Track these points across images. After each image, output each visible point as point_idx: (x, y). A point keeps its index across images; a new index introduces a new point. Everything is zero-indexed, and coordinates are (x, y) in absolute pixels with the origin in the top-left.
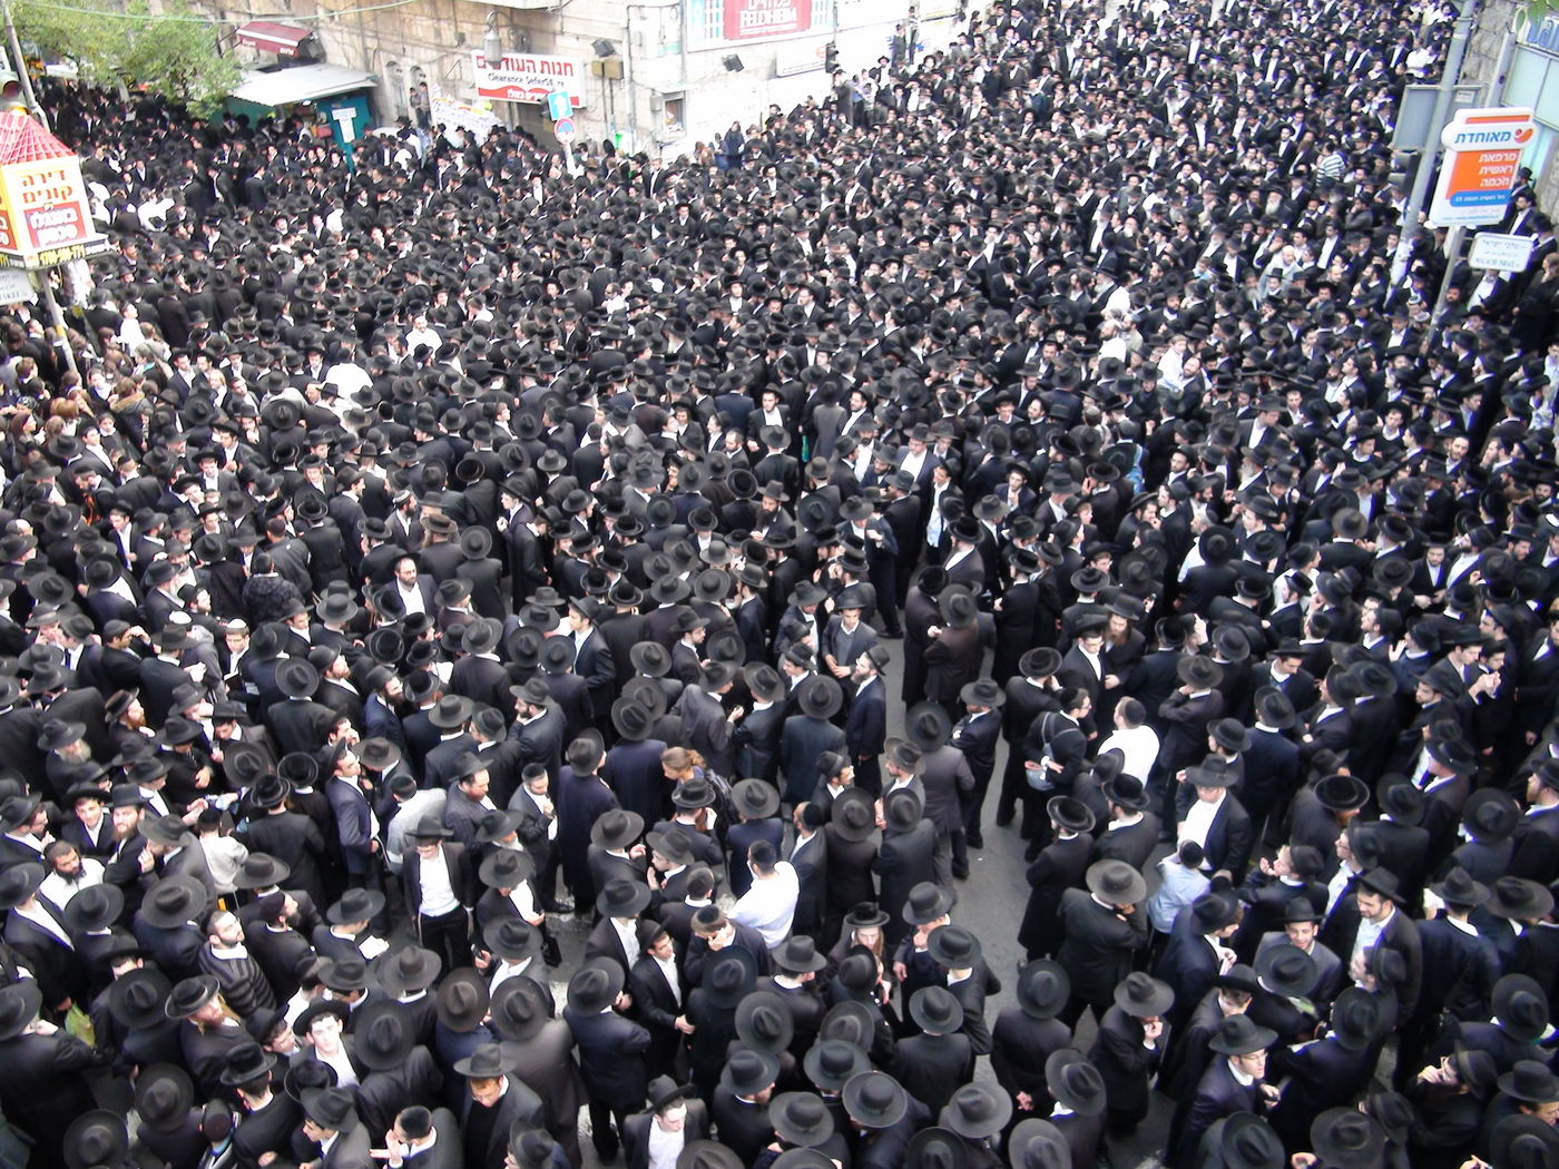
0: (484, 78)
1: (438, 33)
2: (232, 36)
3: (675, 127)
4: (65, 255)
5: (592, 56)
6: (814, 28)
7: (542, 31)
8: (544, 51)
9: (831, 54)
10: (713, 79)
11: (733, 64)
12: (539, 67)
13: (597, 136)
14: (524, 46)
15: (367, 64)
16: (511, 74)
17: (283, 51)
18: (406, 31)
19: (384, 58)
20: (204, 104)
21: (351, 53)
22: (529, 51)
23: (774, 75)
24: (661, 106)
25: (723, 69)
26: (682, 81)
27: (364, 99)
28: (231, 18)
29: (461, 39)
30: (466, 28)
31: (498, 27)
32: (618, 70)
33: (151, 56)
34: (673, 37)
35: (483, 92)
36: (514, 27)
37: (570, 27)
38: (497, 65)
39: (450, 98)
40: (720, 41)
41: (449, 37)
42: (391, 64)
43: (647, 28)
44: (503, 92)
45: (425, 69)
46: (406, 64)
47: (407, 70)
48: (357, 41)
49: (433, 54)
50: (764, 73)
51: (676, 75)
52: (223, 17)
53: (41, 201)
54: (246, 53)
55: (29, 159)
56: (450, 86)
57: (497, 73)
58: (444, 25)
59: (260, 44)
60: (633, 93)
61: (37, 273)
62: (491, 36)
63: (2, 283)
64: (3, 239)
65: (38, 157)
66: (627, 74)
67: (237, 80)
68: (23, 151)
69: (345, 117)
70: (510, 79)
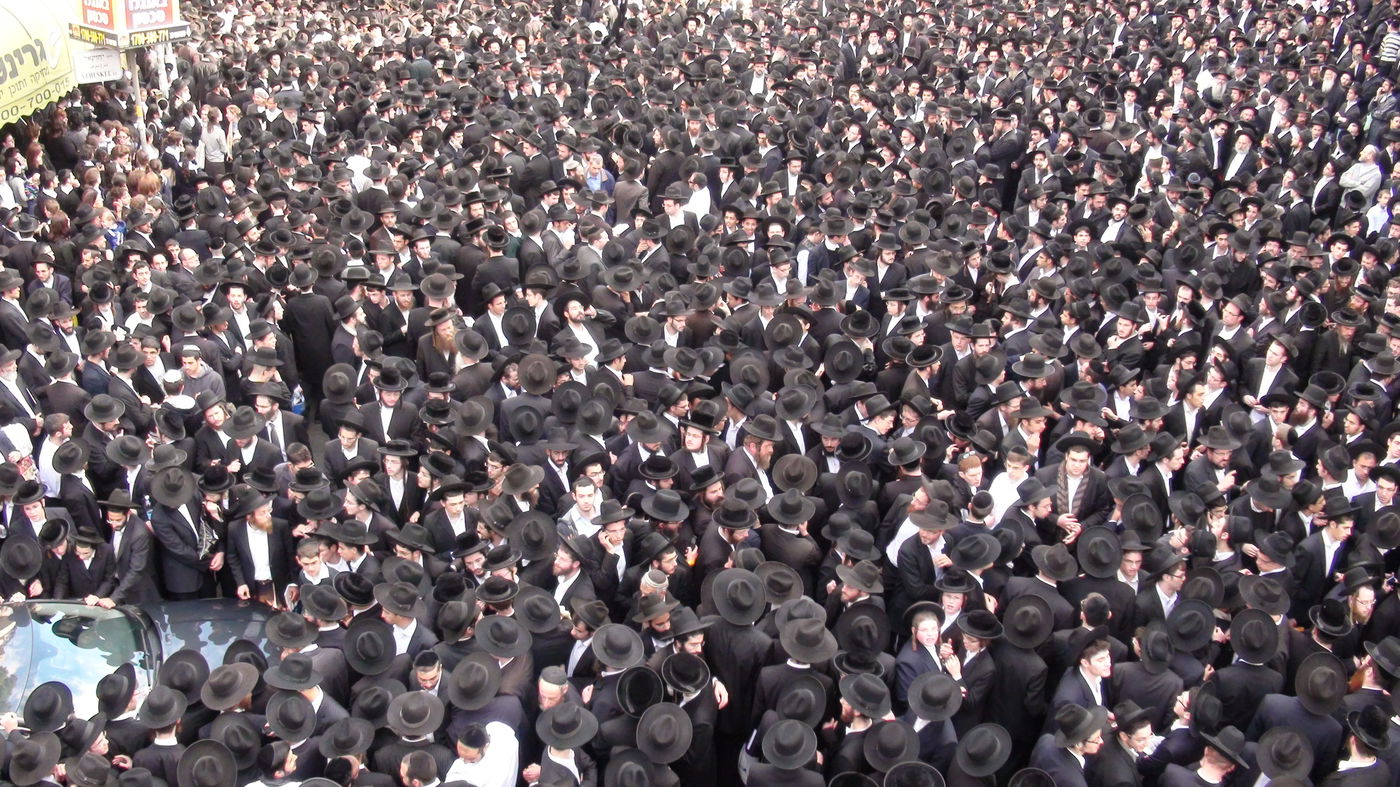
63: (96, 62)
64: (104, 19)
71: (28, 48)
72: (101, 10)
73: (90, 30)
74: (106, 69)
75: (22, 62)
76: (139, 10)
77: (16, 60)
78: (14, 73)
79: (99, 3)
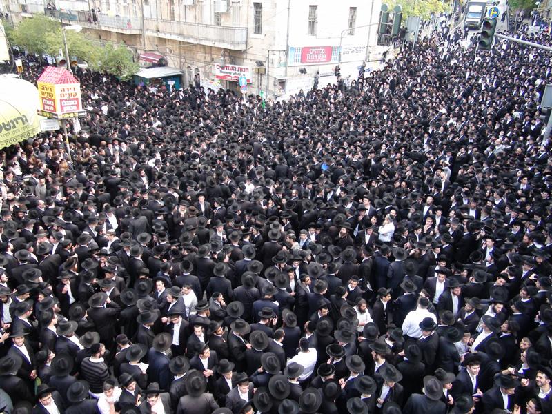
0: (218, 72)
1: (205, 58)
2: (139, 57)
3: (282, 91)
4: (72, 115)
5: (255, 66)
6: (332, 62)
7: (239, 58)
8: (239, 64)
9: (337, 69)
10: (296, 76)
11: (303, 71)
12: (237, 69)
13: (255, 93)
14: (233, 62)
16: (227, 71)
17: (154, 62)
18: (195, 57)
19: (186, 65)
20: (126, 77)
21: (176, 64)
22: (235, 64)
24: (277, 83)
25: (300, 73)
26: (286, 76)
27: (178, 78)
28: (139, 51)
29: (212, 60)
30: (214, 56)
31: (224, 56)
32: (263, 71)
33: (111, 61)
34: (283, 61)
35: (218, 77)
36: (230, 56)
37: (249, 57)
38: (223, 68)
39: (207, 79)
40: (299, 64)
41: (208, 59)
42: (189, 67)
43: (275, 58)
44: (224, 77)
45: (200, 69)
46: (193, 67)
48: (178, 60)
49: (202, 64)
51: (283, 74)
52: (136, 52)
53: (66, 97)
54: (142, 62)
55: (64, 83)
56: (207, 75)
57: (223, 71)
58: (207, 55)
59: (147, 60)
60: (268, 79)
61: (62, 120)
62: (222, 58)
63: (49, 123)
64: (52, 108)
65: (67, 83)
66: (267, 72)
67: (138, 70)
68: (62, 81)
69: (171, 83)
70: (227, 73)
71: (20, 118)
72: (51, 105)
73: (46, 112)
74: (53, 126)
75: (17, 123)
76: (66, 106)
77: (15, 123)
78: (14, 127)
79: (50, 103)
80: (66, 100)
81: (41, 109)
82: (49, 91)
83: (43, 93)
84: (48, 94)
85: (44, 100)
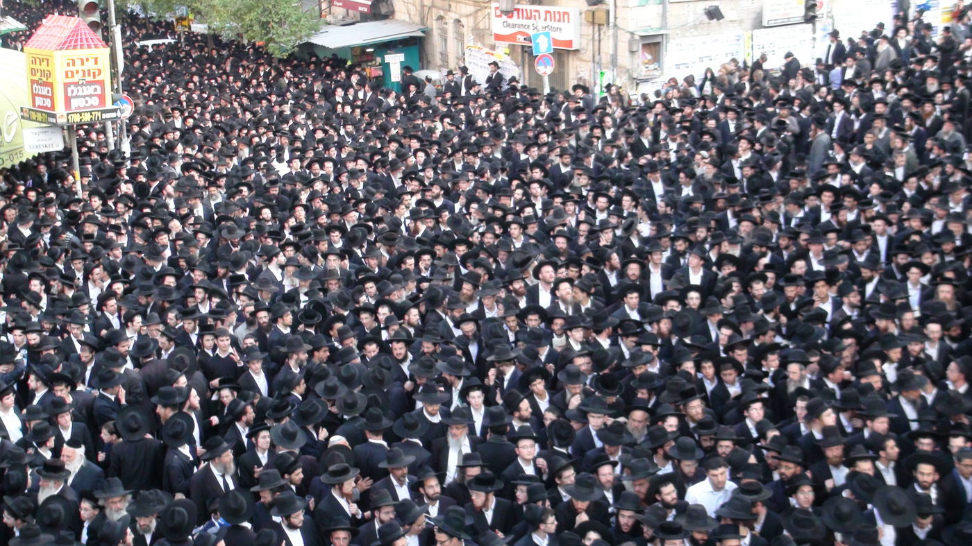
0: (498, 26)
3: (652, 67)
4: (86, 117)
9: (810, 6)
10: (695, 27)
11: (714, 14)
12: (543, 16)
13: (586, 74)
15: (422, 19)
16: (521, 21)
17: (360, 9)
19: (435, 13)
21: (413, 10)
23: (759, 24)
24: (638, 47)
25: (705, 19)
26: (664, 25)
27: (415, 46)
32: (605, 17)
35: (499, 37)
38: (508, 13)
39: (479, 45)
42: (440, 18)
44: (512, 37)
45: (464, 21)
46: (451, 17)
47: (450, 22)
49: (470, 9)
50: (748, 23)
51: (656, 22)
53: (77, 78)
55: (75, 47)
56: (480, 34)
57: (511, 21)
60: (616, 37)
63: (42, 136)
64: (48, 103)
65: (82, 46)
66: (612, 20)
67: (315, 30)
68: (71, 42)
69: (395, 61)
70: (520, 26)
72: (46, 97)
73: (36, 111)
74: (50, 142)
76: (77, 97)
79: (44, 91)
80: (76, 84)
81: (28, 105)
82: (44, 66)
83: (33, 72)
84: (43, 73)
85: (35, 86)
